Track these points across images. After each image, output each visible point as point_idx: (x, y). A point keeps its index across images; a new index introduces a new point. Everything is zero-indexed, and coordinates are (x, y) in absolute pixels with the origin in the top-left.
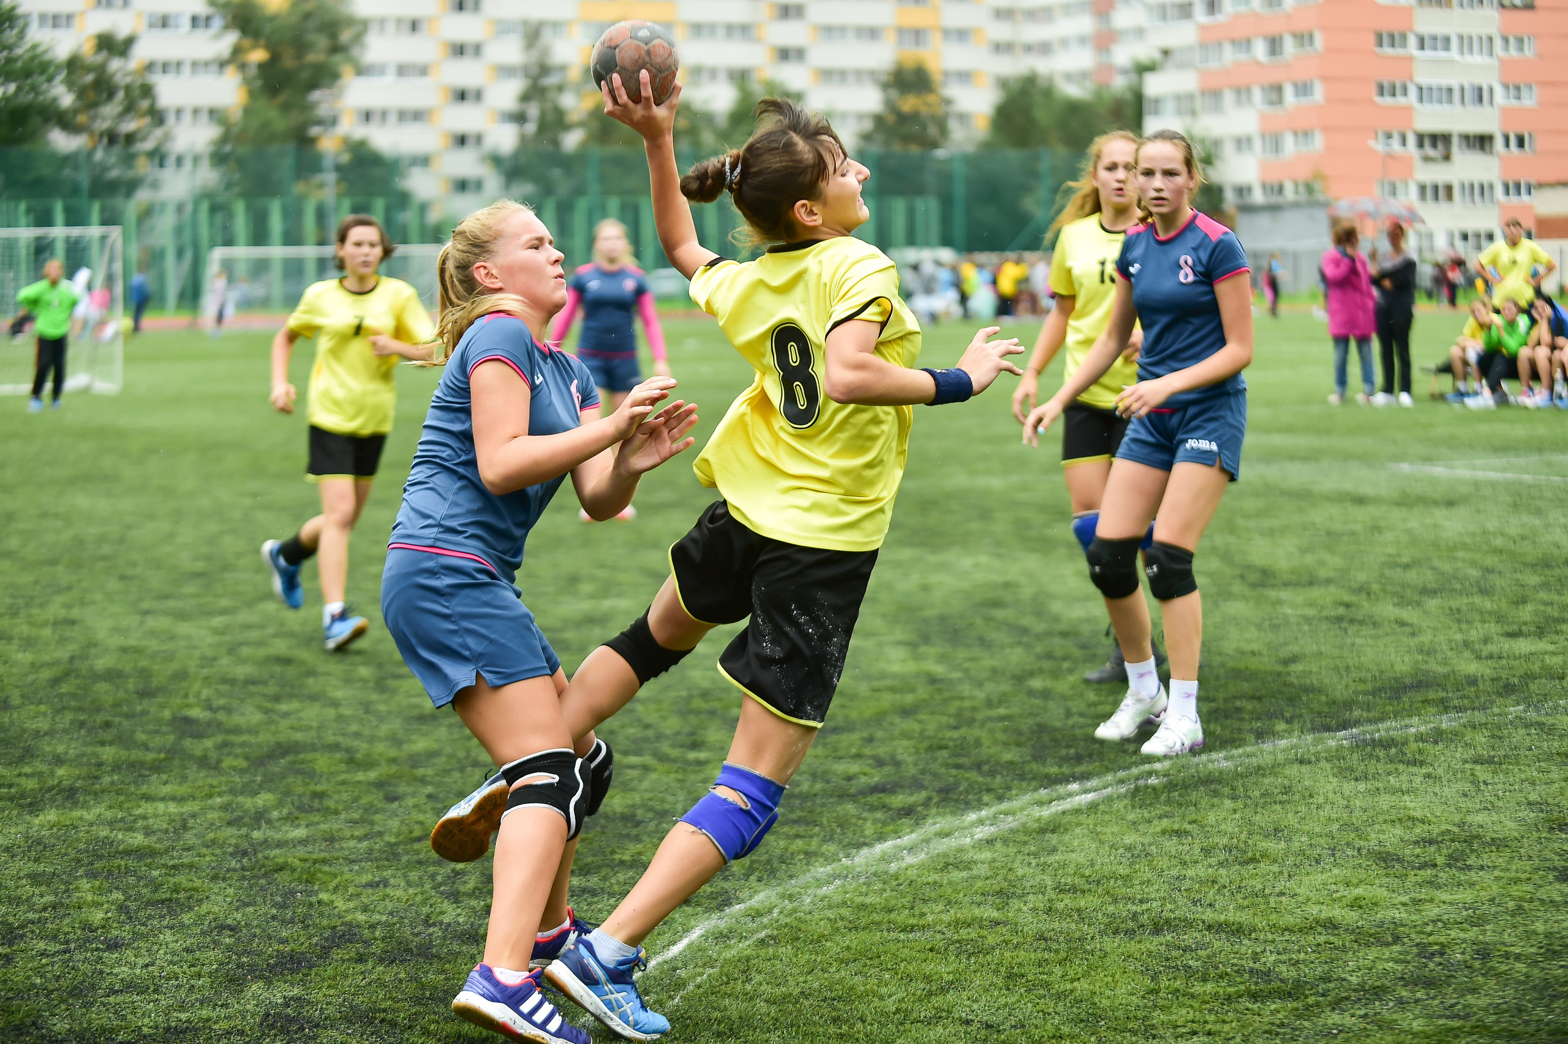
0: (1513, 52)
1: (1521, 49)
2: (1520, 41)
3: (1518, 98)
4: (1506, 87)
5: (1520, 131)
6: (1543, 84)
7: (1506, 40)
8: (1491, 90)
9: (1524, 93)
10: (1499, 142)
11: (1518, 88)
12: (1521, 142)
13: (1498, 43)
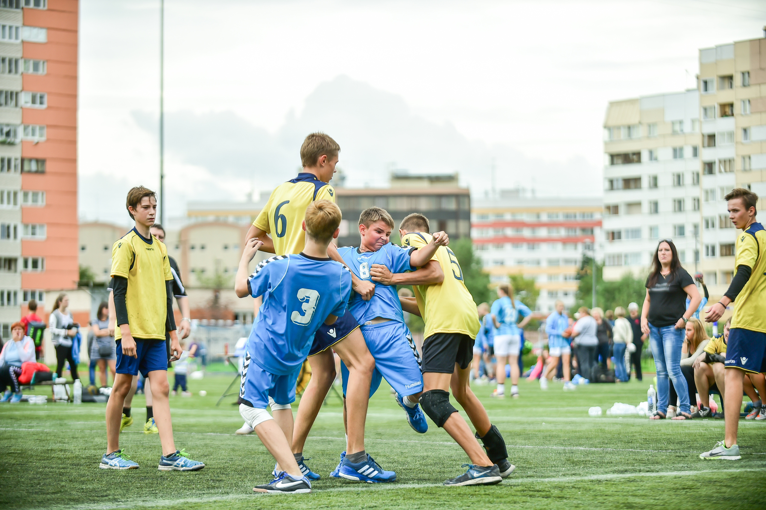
0: (30, 202)
1: (35, 200)
2: (35, 194)
3: (33, 234)
4: (26, 226)
5: (35, 257)
6: (51, 225)
7: (26, 195)
8: (15, 228)
9: (38, 230)
10: (20, 264)
11: (34, 228)
12: (35, 264)
13: (20, 196)
